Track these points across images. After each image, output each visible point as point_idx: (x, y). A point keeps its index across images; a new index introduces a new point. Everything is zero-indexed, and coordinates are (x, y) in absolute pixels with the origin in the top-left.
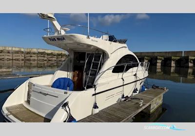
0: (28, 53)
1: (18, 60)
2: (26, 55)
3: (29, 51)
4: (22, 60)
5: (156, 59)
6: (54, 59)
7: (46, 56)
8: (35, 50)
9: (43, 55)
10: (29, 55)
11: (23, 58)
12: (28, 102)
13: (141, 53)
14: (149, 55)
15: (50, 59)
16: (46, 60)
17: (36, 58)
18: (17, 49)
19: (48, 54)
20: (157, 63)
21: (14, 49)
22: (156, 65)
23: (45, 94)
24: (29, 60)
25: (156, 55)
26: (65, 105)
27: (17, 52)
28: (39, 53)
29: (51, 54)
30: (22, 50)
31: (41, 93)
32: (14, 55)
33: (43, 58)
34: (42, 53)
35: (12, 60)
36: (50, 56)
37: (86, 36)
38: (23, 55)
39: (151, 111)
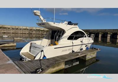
0: (31, 30)
1: (25, 34)
2: (30, 31)
3: (31, 29)
4: (28, 34)
5: (107, 34)
6: (45, 33)
7: (41, 32)
8: (34, 28)
9: (39, 31)
10: (32, 31)
11: (28, 33)
12: (30, 51)
13: (97, 30)
14: (102, 31)
15: (43, 33)
16: (40, 34)
17: (35, 33)
18: (25, 28)
19: (42, 31)
20: (107, 36)
21: (23, 27)
22: (107, 38)
23: (36, 47)
24: (31, 34)
25: (107, 31)
26: (42, 51)
27: (25, 29)
28: (37, 30)
29: (43, 30)
30: (28, 28)
31: (34, 47)
32: (24, 31)
33: (39, 33)
34: (38, 30)
35: (23, 33)
36: (42, 32)
37: (53, 23)
38: (28, 31)
39: (87, 59)
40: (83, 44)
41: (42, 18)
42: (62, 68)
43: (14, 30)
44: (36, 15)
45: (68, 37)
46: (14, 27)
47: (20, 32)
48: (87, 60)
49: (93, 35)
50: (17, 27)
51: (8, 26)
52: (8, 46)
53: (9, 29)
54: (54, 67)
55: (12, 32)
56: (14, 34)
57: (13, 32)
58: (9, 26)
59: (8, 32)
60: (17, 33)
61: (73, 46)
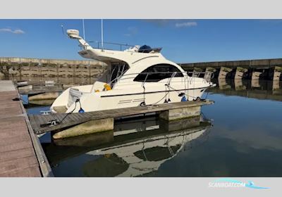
13: (270, 60)
21: (91, 63)
27: (95, 67)
32: (92, 70)
35: (90, 76)
37: (100, 50)
38: (101, 70)
39: (170, 119)
40: (171, 89)
41: (83, 41)
42: (107, 129)
43: (72, 70)
44: (71, 37)
45: (136, 76)
46: (72, 63)
47: (83, 74)
48: (172, 121)
49: (258, 74)
50: (77, 63)
51: (59, 62)
52: (45, 99)
53: (61, 66)
54: (89, 125)
55: (67, 73)
56: (72, 79)
57: (71, 74)
58: (61, 60)
59: (60, 74)
60: (77, 76)
61: (144, 93)
